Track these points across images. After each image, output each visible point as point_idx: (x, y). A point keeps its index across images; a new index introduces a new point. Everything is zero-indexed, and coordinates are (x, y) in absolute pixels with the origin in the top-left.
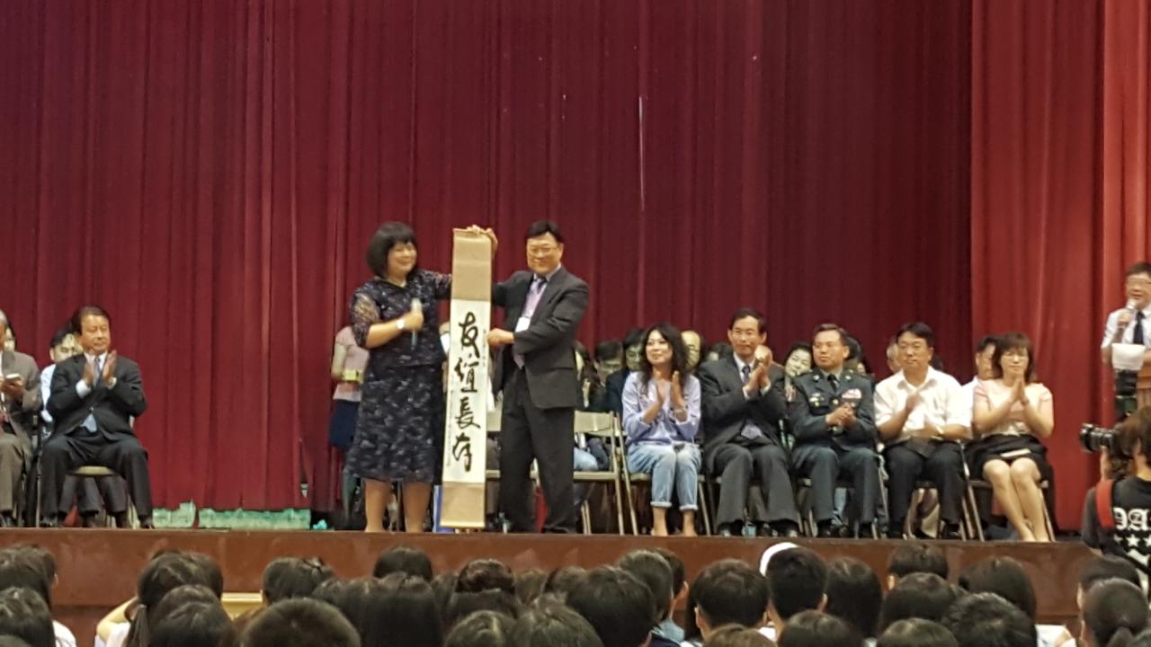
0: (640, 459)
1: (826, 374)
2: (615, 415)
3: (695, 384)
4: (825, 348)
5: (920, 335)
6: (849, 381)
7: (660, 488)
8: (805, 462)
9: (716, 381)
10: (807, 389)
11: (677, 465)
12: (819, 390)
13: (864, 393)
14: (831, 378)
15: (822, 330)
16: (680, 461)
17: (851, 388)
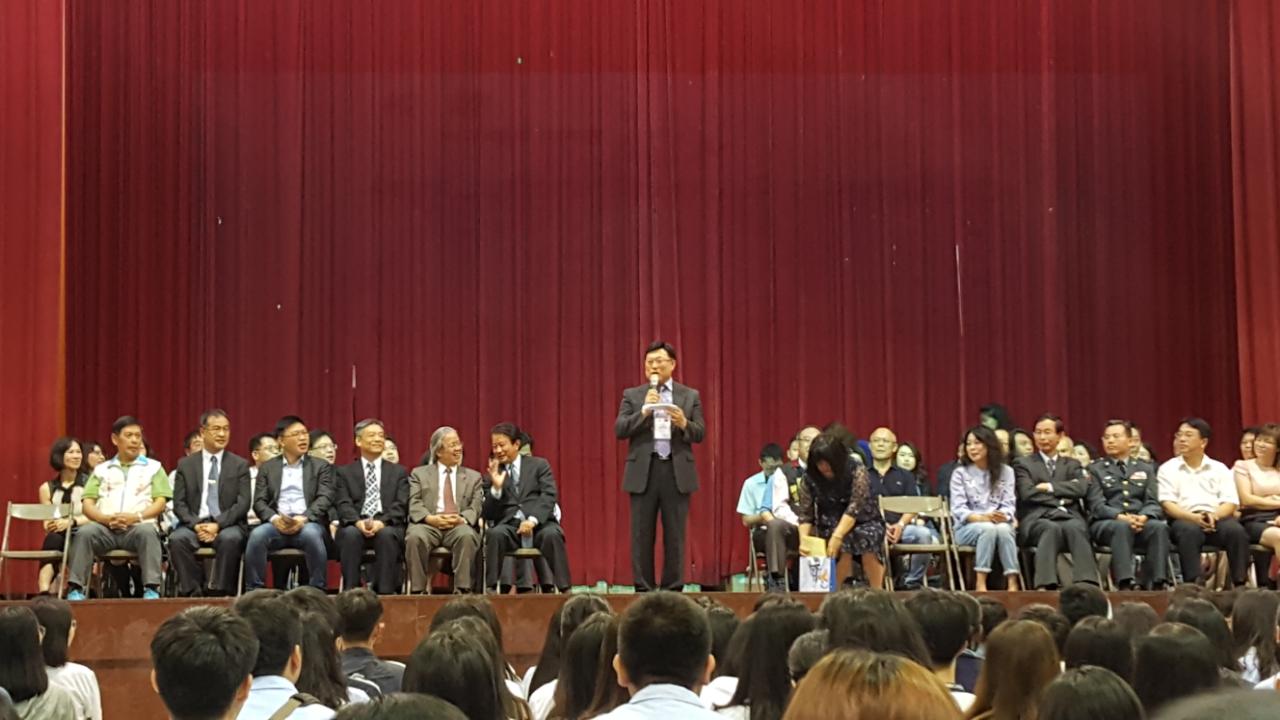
0: (966, 533)
1: (1116, 461)
2: (943, 500)
3: (1009, 472)
4: (1112, 439)
5: (1195, 427)
6: (1136, 466)
7: (982, 557)
8: (1104, 532)
9: (1027, 470)
10: (1101, 473)
11: (997, 539)
12: (1109, 474)
13: (1148, 474)
14: (1120, 464)
15: (1111, 424)
16: (1001, 536)
17: (1139, 470)
